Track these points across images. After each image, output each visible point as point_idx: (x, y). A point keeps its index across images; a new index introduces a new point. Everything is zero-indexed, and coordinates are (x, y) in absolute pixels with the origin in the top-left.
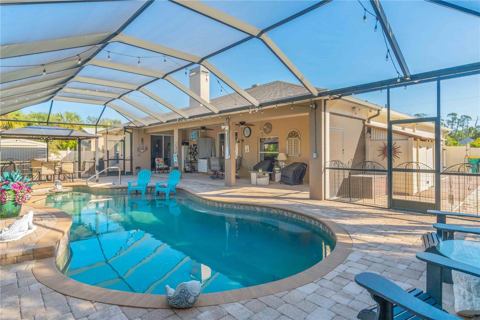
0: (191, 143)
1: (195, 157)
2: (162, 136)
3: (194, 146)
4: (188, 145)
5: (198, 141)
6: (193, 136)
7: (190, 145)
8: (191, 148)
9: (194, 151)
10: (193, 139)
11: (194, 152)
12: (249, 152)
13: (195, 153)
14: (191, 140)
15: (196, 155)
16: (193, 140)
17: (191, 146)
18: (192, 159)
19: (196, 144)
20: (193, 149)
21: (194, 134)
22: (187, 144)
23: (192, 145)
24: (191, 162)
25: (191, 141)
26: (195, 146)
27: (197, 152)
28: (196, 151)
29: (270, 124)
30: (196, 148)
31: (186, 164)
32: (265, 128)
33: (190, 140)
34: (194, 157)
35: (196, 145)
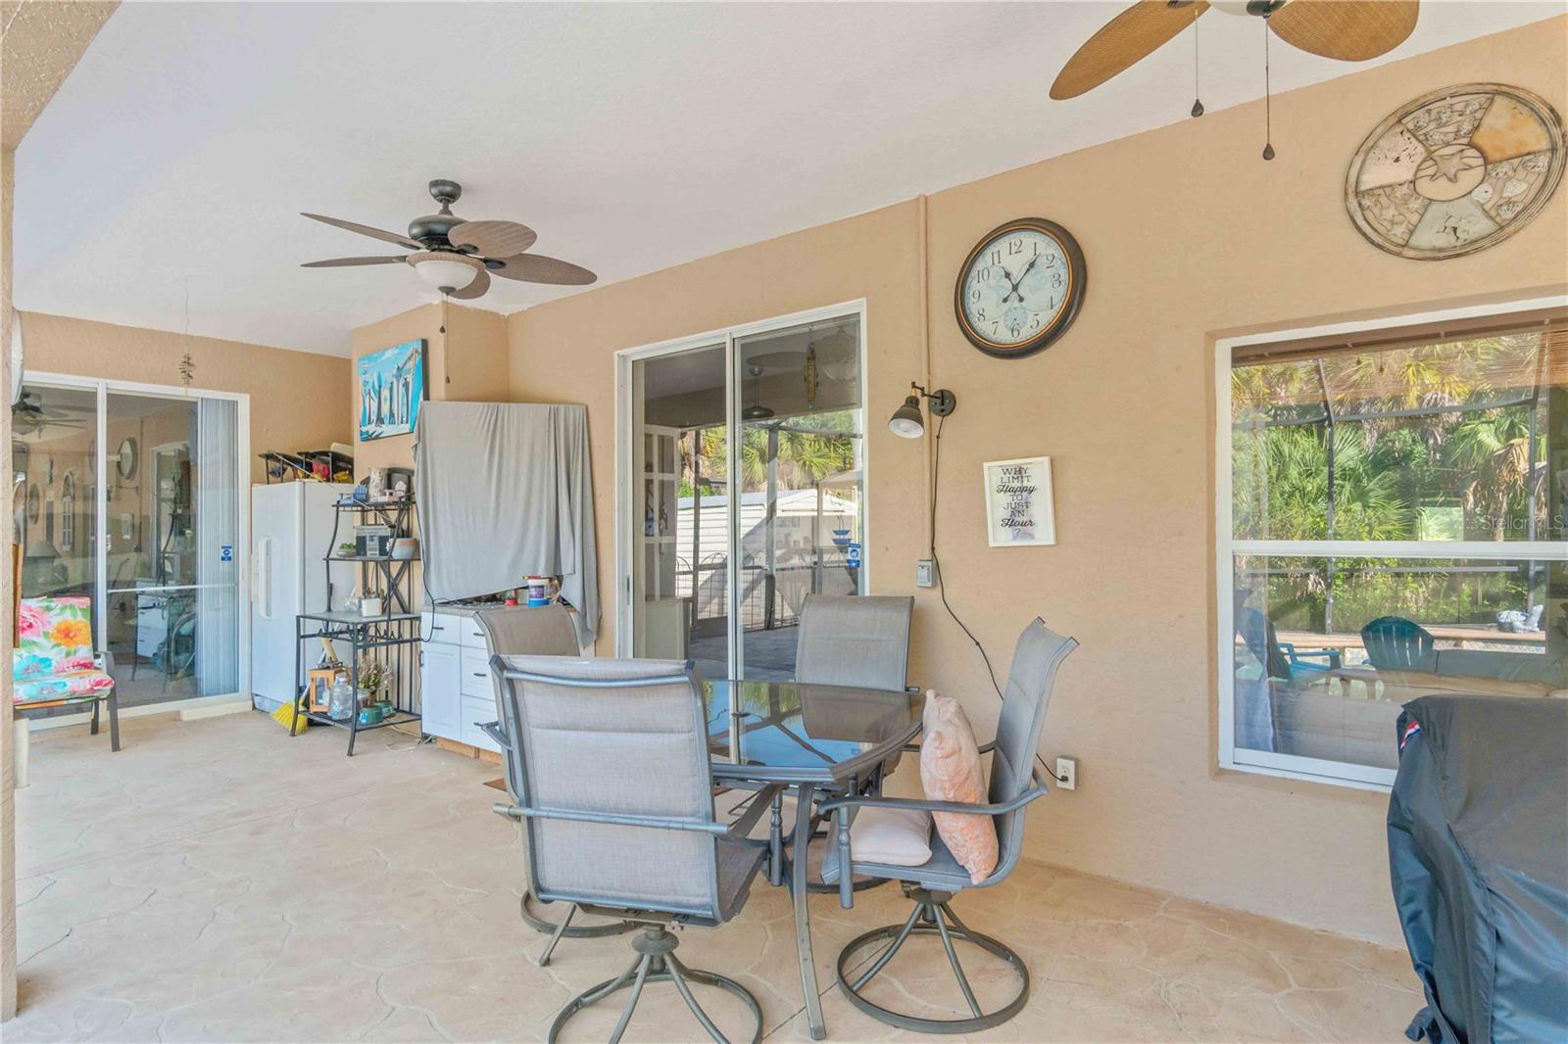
0: (369, 463)
1: (403, 587)
2: (92, 396)
3: (389, 485)
4: (351, 479)
5: (420, 431)
6: (385, 393)
7: (359, 477)
8: (362, 503)
9: (386, 531)
10: (380, 420)
11: (383, 540)
12: (1044, 533)
13: (400, 549)
14: (371, 428)
15: (407, 563)
16: (387, 429)
17: (366, 482)
18: (371, 609)
19: (406, 459)
20: (381, 508)
21: (388, 376)
22: (339, 466)
23: (376, 479)
24: (360, 634)
25: (368, 438)
26: (400, 486)
27: (416, 543)
28: (406, 534)
29: (1496, 92)
30: (407, 503)
31: (317, 650)
32: (1369, 181)
33: (357, 437)
34: (393, 586)
35: (409, 475)
